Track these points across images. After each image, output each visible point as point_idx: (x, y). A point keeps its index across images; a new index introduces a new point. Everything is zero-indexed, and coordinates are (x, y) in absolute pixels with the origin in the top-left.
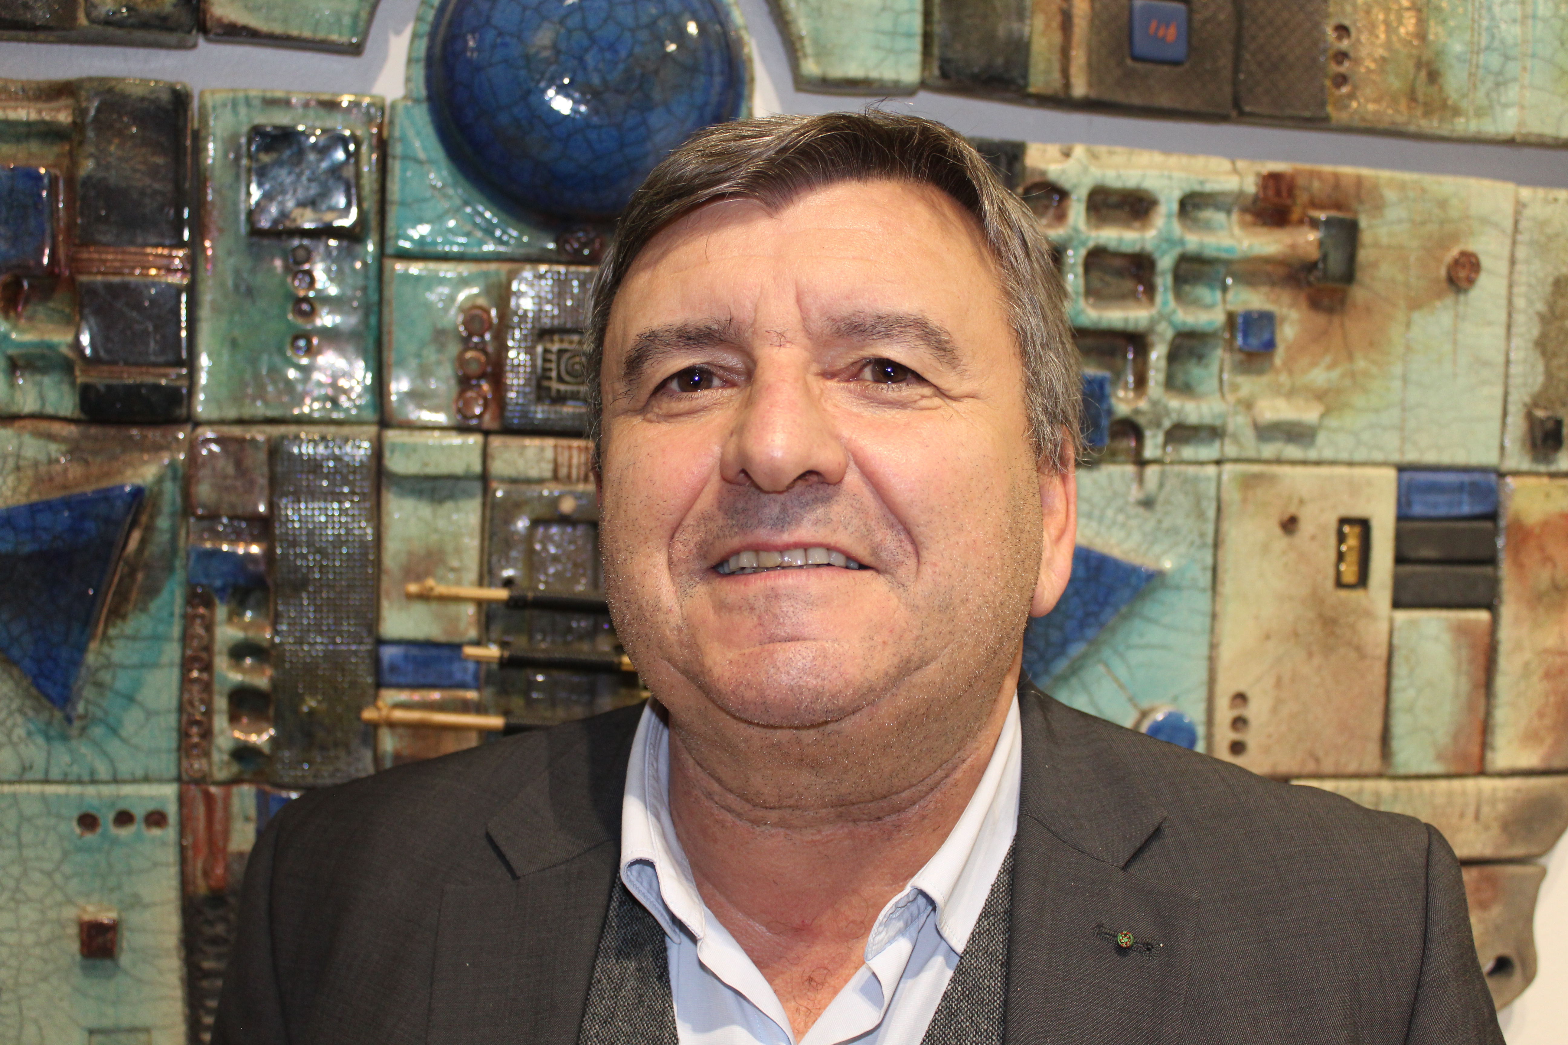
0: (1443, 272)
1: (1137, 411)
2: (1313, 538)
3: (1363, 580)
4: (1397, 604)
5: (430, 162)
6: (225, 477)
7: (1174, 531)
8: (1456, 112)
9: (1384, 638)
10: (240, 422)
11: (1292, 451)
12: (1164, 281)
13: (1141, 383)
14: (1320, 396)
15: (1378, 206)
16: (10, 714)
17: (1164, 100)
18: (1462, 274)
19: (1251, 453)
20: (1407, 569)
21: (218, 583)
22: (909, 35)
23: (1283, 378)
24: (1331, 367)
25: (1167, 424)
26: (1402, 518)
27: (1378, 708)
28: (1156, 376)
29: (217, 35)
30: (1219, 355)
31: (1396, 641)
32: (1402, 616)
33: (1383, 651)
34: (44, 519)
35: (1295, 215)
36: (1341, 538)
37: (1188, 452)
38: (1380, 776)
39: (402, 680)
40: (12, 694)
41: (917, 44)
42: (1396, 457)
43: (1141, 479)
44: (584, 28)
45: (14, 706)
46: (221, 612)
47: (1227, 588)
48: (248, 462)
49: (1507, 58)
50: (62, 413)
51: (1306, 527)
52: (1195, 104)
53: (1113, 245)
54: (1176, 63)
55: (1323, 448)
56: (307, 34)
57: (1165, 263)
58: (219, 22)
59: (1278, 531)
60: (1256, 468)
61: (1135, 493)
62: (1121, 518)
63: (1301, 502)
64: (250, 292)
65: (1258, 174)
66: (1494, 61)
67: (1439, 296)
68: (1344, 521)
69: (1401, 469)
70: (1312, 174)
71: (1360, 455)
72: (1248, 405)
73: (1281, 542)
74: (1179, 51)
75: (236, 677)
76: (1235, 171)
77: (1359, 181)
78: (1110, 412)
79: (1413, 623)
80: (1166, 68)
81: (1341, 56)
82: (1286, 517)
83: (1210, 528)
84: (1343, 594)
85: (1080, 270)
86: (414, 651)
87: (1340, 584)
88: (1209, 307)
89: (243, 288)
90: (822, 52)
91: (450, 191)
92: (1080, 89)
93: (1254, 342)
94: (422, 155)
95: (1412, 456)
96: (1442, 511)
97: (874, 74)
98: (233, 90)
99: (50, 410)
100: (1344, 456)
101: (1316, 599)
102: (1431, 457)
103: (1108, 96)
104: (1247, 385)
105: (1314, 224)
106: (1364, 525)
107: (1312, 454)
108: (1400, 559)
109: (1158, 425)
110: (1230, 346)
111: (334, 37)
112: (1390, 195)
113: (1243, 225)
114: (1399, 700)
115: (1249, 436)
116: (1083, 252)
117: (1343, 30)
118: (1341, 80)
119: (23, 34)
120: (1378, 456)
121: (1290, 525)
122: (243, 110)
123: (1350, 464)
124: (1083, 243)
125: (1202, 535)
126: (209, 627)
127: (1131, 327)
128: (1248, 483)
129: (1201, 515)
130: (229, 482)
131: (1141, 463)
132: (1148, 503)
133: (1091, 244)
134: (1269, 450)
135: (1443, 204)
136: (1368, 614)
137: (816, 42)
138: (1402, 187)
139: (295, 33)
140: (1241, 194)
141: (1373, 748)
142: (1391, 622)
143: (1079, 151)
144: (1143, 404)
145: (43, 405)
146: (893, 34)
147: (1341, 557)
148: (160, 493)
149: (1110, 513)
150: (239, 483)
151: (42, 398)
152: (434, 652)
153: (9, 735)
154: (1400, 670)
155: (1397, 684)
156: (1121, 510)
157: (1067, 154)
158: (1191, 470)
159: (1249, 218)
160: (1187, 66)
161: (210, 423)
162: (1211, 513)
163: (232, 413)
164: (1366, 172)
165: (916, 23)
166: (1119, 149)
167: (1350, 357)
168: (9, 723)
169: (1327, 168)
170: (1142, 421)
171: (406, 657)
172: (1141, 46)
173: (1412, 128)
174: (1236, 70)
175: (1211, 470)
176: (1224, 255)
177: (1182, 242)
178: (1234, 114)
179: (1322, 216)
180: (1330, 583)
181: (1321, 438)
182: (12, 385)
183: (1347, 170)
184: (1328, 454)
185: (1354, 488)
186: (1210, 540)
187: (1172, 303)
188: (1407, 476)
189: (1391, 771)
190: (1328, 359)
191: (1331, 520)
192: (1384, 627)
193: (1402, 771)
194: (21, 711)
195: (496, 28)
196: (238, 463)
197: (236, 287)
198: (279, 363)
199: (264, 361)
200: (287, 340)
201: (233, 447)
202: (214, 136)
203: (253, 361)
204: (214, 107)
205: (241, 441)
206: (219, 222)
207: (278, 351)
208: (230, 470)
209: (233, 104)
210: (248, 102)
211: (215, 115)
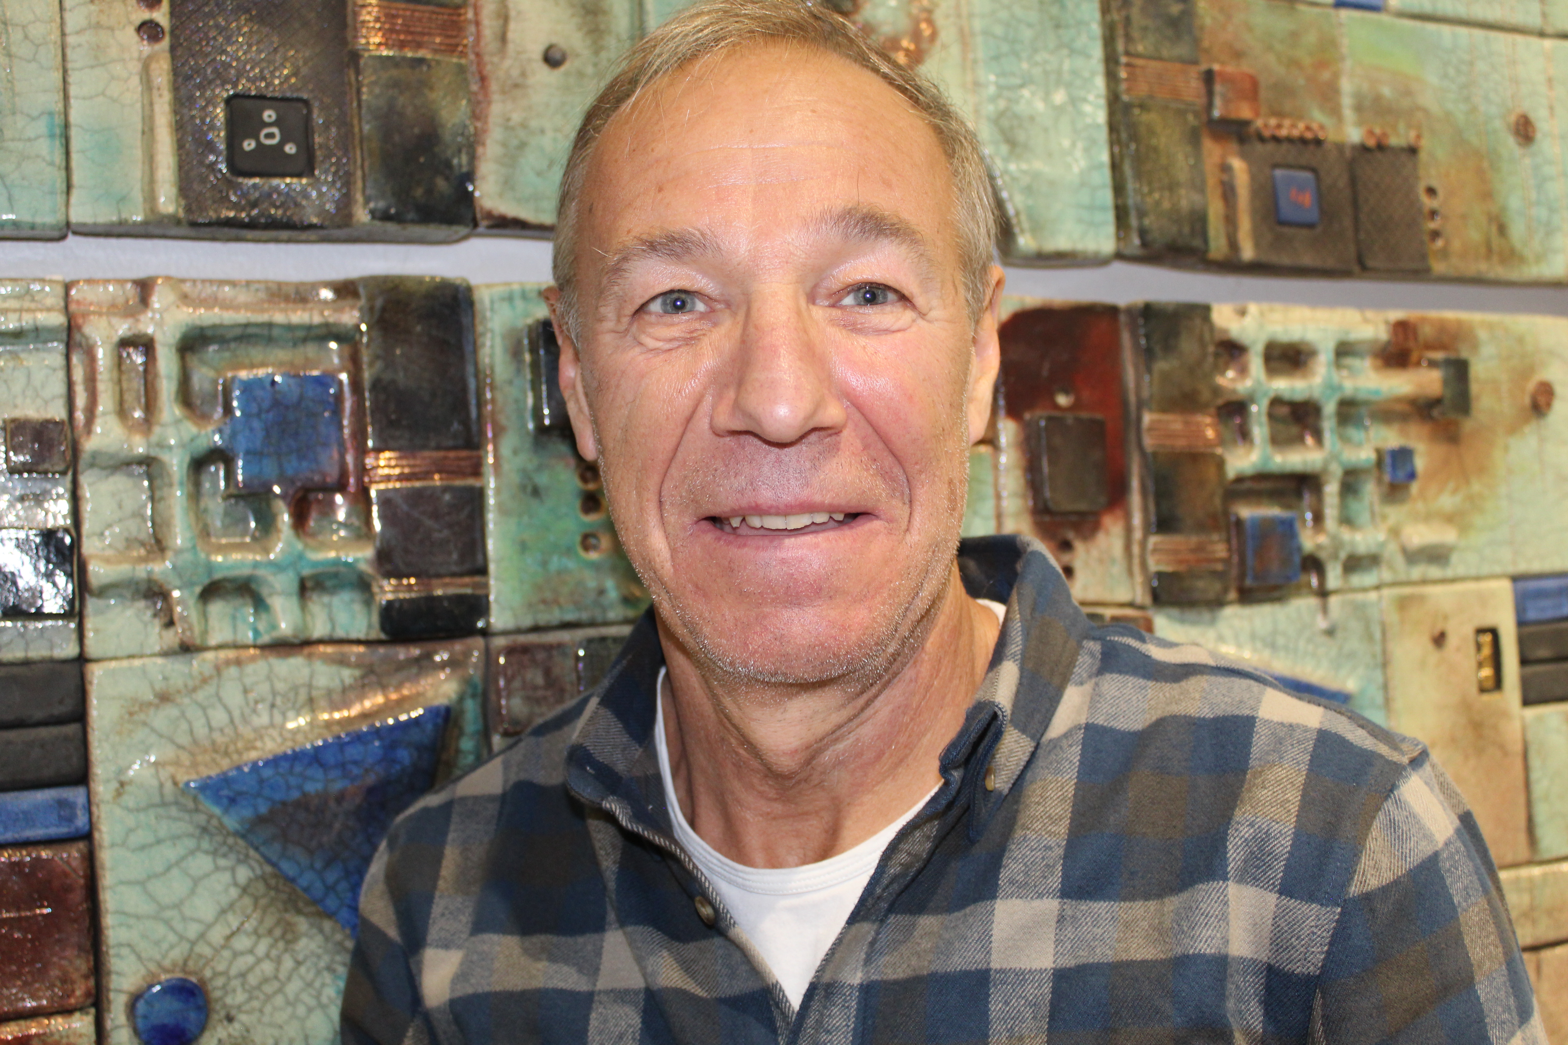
0: (1527, 400)
1: (1319, 547)
2: (1458, 649)
3: (1498, 682)
4: (1527, 702)
6: (535, 688)
7: (1351, 655)
8: (1522, 260)
9: (1518, 736)
10: (536, 629)
11: (1434, 572)
12: (1328, 424)
13: (1318, 518)
14: (1450, 518)
15: (1475, 346)
16: (319, 973)
17: (1307, 260)
18: (1542, 400)
19: (1402, 577)
20: (1531, 669)
22: (1103, 209)
23: (1420, 506)
24: (1455, 491)
25: (1343, 555)
26: (1521, 623)
27: (1521, 799)
28: (1331, 511)
29: (489, 228)
30: (1370, 490)
31: (1530, 736)
32: (1531, 713)
33: (1518, 748)
34: (353, 752)
35: (1414, 356)
36: (1479, 647)
37: (1357, 580)
38: (1530, 863)
40: (320, 951)
41: (1110, 217)
42: (1512, 569)
43: (1325, 610)
45: (322, 964)
47: (1398, 704)
48: (556, 671)
49: (1552, 210)
50: (354, 635)
51: (1452, 641)
52: (1330, 263)
53: (1287, 396)
54: (1310, 226)
55: (1457, 566)
57: (1329, 408)
58: (489, 215)
59: (1430, 646)
60: (1407, 591)
61: (1322, 623)
62: (1310, 647)
63: (1446, 618)
64: (536, 492)
65: (1387, 322)
66: (1542, 213)
67: (1526, 421)
68: (1480, 631)
69: (1516, 579)
70: (1424, 320)
71: (1485, 570)
72: (1395, 532)
73: (1434, 656)
74: (1313, 215)
76: (1366, 321)
77: (1459, 323)
78: (1299, 549)
79: (1540, 719)
80: (1304, 232)
81: (1433, 214)
82: (1436, 632)
83: (1378, 649)
84: (1486, 698)
85: (1264, 419)
87: (1483, 690)
88: (1359, 445)
89: (529, 489)
90: (1037, 228)
92: (1248, 253)
93: (1401, 474)
95: (1523, 567)
96: (1550, 614)
97: (1080, 246)
98: (509, 284)
99: (340, 633)
100: (1473, 572)
101: (1465, 706)
102: (1536, 567)
103: (1265, 258)
104: (1395, 513)
105: (1433, 364)
106: (1494, 632)
107: (1449, 573)
108: (1524, 661)
109: (1335, 556)
110: (1379, 481)
112: (1482, 334)
113: (1377, 369)
114: (1539, 789)
115: (1399, 561)
116: (1265, 403)
117: (1431, 191)
118: (1435, 234)
119: (285, 234)
120: (1498, 569)
121: (1439, 640)
122: (519, 304)
123: (1478, 578)
124: (1265, 394)
125: (1374, 656)
127: (1309, 469)
128: (1403, 604)
129: (1370, 638)
130: (540, 693)
131: (1323, 593)
132: (1330, 632)
133: (1272, 394)
134: (1416, 572)
135: (1520, 340)
136: (1505, 714)
137: (1030, 218)
138: (1491, 327)
140: (1375, 341)
141: (1522, 837)
142: (1523, 719)
143: (1253, 308)
144: (1322, 539)
145: (333, 628)
146: (1091, 208)
147: (1480, 665)
148: (462, 712)
149: (1302, 644)
150: (549, 693)
151: (332, 620)
153: (318, 997)
154: (1535, 762)
155: (1535, 775)
156: (1309, 640)
157: (1242, 313)
158: (1360, 597)
159: (1379, 362)
160: (1319, 229)
161: (505, 633)
162: (1378, 635)
163: (528, 621)
164: (1464, 316)
165: (1107, 197)
166: (1278, 306)
167: (1467, 482)
168: (317, 984)
169: (1434, 314)
170: (1323, 555)
172: (1287, 211)
173: (1492, 275)
174: (1357, 230)
175: (1373, 596)
176: (1373, 398)
177: (1340, 388)
178: (1356, 269)
179: (1439, 355)
180: (1474, 690)
181: (1455, 558)
182: (303, 607)
183: (1450, 315)
184: (1461, 571)
185: (1483, 600)
186: (1379, 659)
187: (1338, 445)
188: (1522, 585)
189: (1538, 858)
190: (1451, 485)
191: (1468, 630)
192: (1517, 725)
193: (1546, 856)
194: (330, 969)
196: (547, 673)
197: (523, 488)
198: (571, 564)
199: (555, 563)
200: (578, 539)
201: (540, 656)
202: (492, 331)
203: (544, 564)
204: (492, 302)
205: (549, 648)
206: (503, 420)
207: (569, 551)
208: (540, 680)
209: (510, 298)
210: (524, 296)
211: (492, 310)
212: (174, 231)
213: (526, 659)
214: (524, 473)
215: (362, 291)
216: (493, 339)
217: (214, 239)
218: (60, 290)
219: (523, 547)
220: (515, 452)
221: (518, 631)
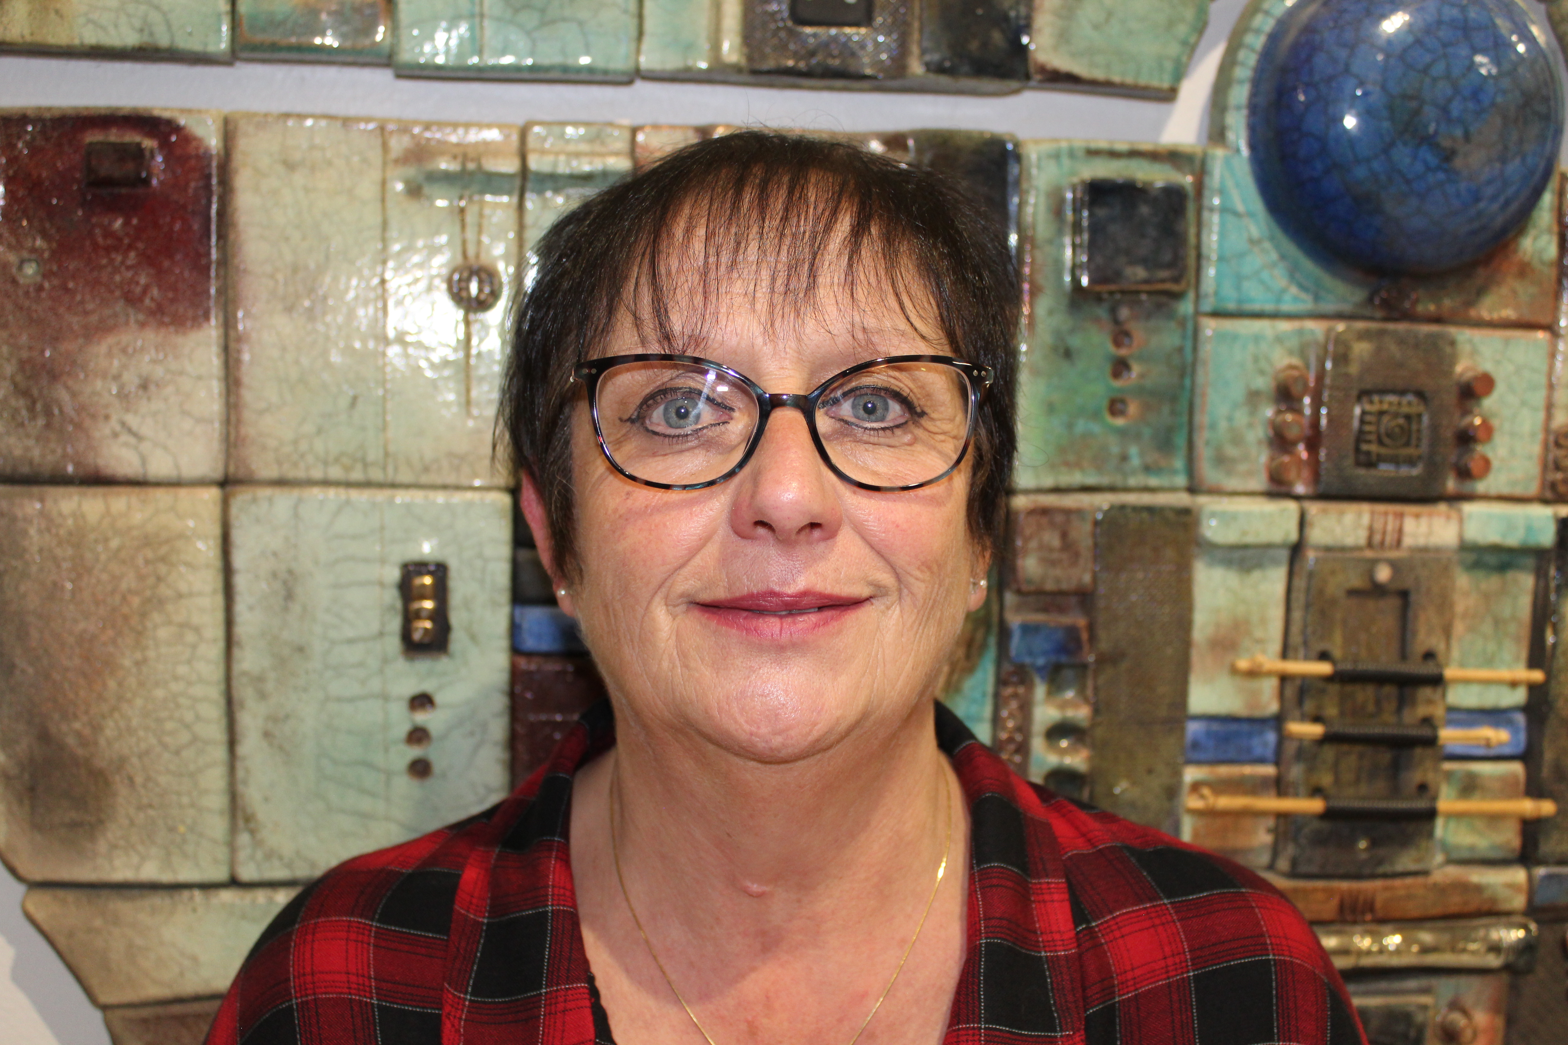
5: (1250, 214)
6: (1051, 550)
10: (1057, 490)
21: (1041, 661)
29: (1041, 81)
39: (1202, 756)
44: (1448, 76)
46: (1040, 690)
48: (1073, 534)
56: (1129, 80)
58: (1042, 69)
64: (1068, 354)
75: (1052, 760)
86: (1215, 727)
89: (1062, 350)
91: (1267, 245)
94: (1240, 207)
98: (1056, 140)
111: (1155, 83)
119: (839, 83)
122: (1066, 161)
126: (1026, 708)
130: (1055, 555)
139: (1116, 78)
150: (1065, 556)
152: (1234, 727)
161: (1027, 492)
163: (1048, 481)
171: (1209, 734)
195: (1356, 76)
196: (1064, 535)
197: (1055, 349)
198: (1096, 428)
199: (1081, 426)
200: (1105, 403)
201: (1059, 519)
202: (1037, 189)
203: (1070, 426)
204: (1039, 159)
205: (1067, 512)
206: (1040, 280)
207: (1095, 415)
208: (1056, 542)
209: (1056, 156)
210: (1072, 154)
211: (1039, 167)
212: (734, 78)
213: (1044, 520)
214: (1058, 335)
215: (911, 143)
216: (1037, 197)
217: (771, 86)
218: (627, 135)
219: (1050, 409)
220: (1051, 312)
221: (1039, 491)
